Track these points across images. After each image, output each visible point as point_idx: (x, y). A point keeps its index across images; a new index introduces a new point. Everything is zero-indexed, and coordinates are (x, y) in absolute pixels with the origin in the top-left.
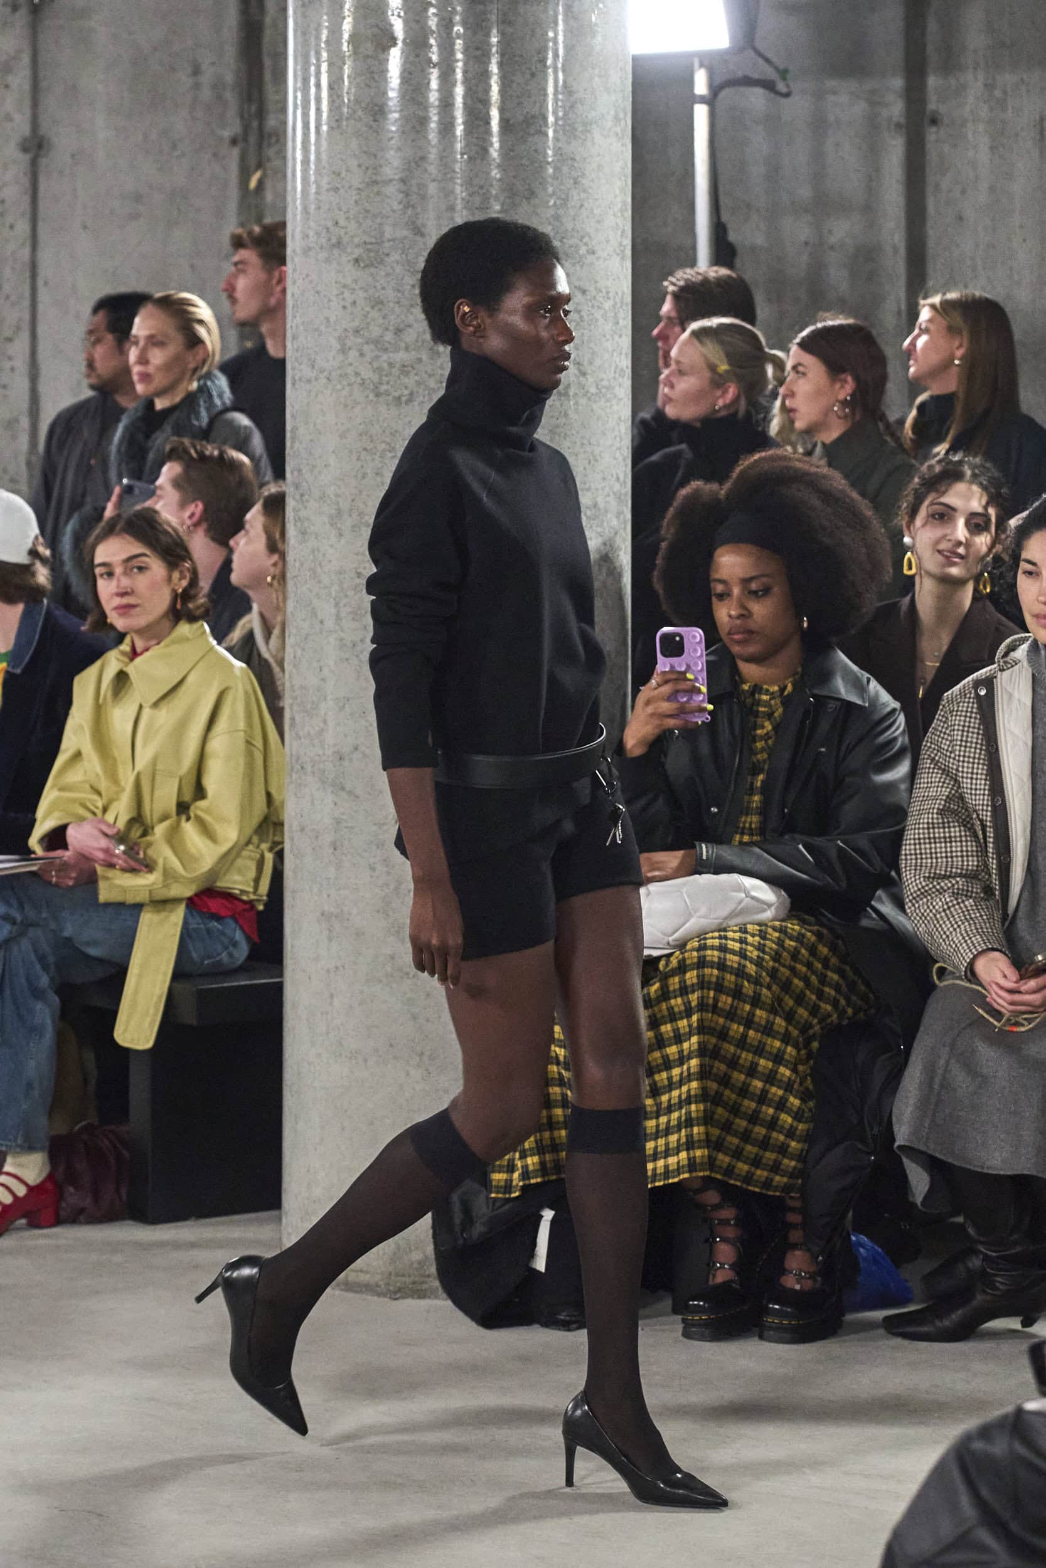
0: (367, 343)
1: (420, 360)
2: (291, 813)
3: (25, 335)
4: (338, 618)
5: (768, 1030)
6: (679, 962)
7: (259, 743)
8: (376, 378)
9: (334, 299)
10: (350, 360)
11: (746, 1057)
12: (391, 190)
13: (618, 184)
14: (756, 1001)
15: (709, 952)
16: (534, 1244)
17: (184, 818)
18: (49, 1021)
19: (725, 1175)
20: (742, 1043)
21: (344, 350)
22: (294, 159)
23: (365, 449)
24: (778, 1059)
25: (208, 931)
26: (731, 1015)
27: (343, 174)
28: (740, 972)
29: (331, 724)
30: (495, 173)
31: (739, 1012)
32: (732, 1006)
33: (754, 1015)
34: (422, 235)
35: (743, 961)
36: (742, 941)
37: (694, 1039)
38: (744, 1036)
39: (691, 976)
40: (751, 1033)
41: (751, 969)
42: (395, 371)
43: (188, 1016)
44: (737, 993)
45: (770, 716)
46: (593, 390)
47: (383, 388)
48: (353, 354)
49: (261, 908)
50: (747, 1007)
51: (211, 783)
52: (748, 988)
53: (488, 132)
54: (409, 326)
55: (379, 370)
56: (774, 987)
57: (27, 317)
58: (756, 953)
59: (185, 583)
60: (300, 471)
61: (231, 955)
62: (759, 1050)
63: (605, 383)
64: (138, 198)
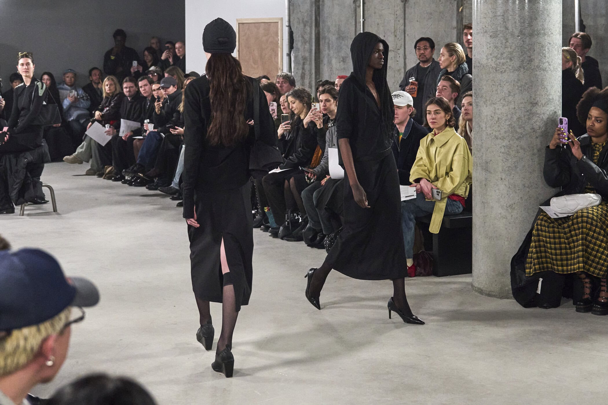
0: (493, 57)
1: (507, 62)
2: (474, 175)
3: (403, 48)
4: (486, 128)
5: (599, 234)
6: (576, 216)
7: (466, 157)
8: (495, 66)
9: (485, 46)
10: (489, 62)
11: (594, 240)
12: (499, 18)
13: (559, 15)
14: (596, 226)
15: (584, 214)
16: (537, 287)
17: (447, 176)
18: (413, 227)
19: (587, 271)
20: (593, 237)
21: (487, 59)
22: (474, 9)
23: (493, 84)
24: (602, 241)
25: (453, 204)
26: (590, 229)
27: (487, 14)
28: (592, 219)
29: (484, 155)
30: (527, 13)
31: (592, 229)
32: (590, 227)
33: (596, 230)
34: (508, 29)
35: (593, 216)
36: (592, 211)
37: (580, 236)
38: (593, 235)
39: (580, 220)
40: (595, 234)
41: (595, 218)
42: (501, 64)
43: (448, 226)
44: (592, 224)
45: (599, 151)
46: (552, 69)
47: (498, 69)
48: (490, 60)
49: (466, 199)
50: (594, 228)
51: (454, 167)
52: (594, 223)
53: (525, 3)
54: (504, 53)
55: (497, 64)
56: (601, 223)
57: (403, 44)
58: (596, 214)
59: (449, 118)
60: (476, 90)
61: (458, 210)
62: (597, 239)
63: (555, 67)
64: (431, 14)
